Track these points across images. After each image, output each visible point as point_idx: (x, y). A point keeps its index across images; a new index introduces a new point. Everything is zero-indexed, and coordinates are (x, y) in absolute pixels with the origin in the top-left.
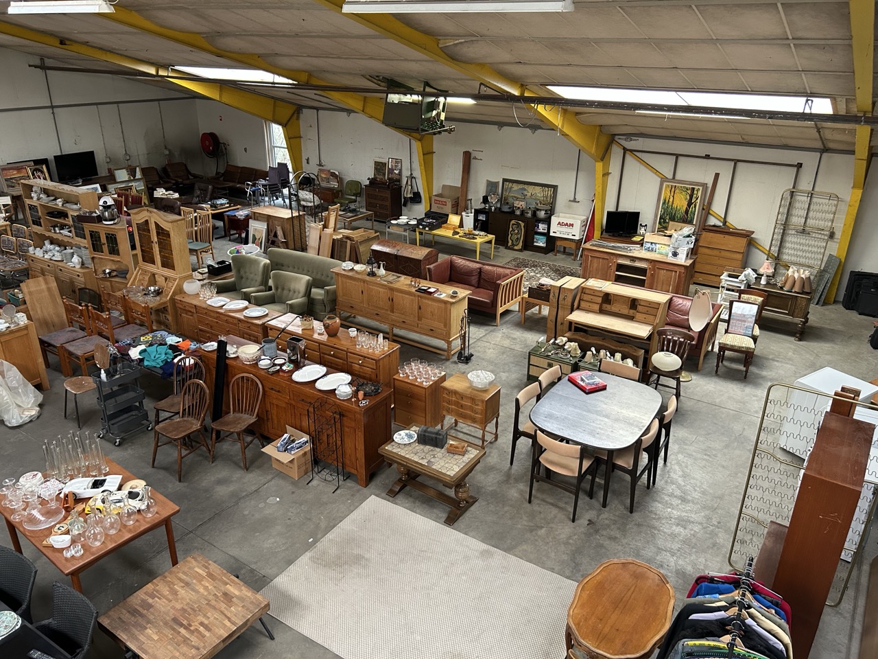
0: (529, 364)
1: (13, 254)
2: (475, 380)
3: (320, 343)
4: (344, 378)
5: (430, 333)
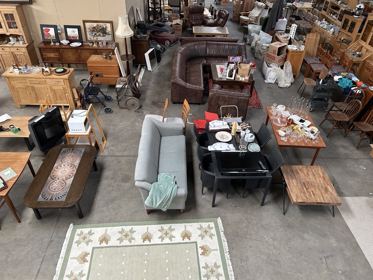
1: (308, 21)
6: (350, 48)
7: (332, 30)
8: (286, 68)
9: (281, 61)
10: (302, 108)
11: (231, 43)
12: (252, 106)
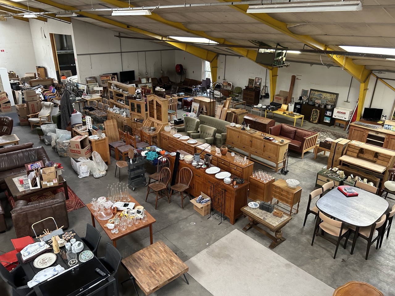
0: (317, 179)
1: (102, 110)
2: (290, 183)
3: (218, 158)
4: (228, 174)
5: (268, 158)
6: (145, 126)
7: (124, 114)
8: (95, 158)
9: (88, 153)
10: (121, 193)
11: (25, 150)
12: (72, 209)
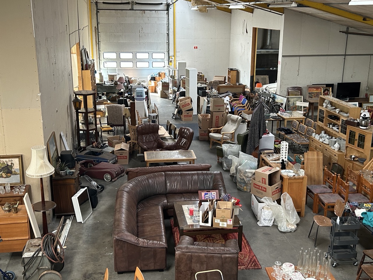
1: (303, 135)
6: (366, 169)
7: (337, 145)
8: (284, 202)
9: (276, 193)
10: (318, 265)
11: (201, 172)
12: (244, 267)
